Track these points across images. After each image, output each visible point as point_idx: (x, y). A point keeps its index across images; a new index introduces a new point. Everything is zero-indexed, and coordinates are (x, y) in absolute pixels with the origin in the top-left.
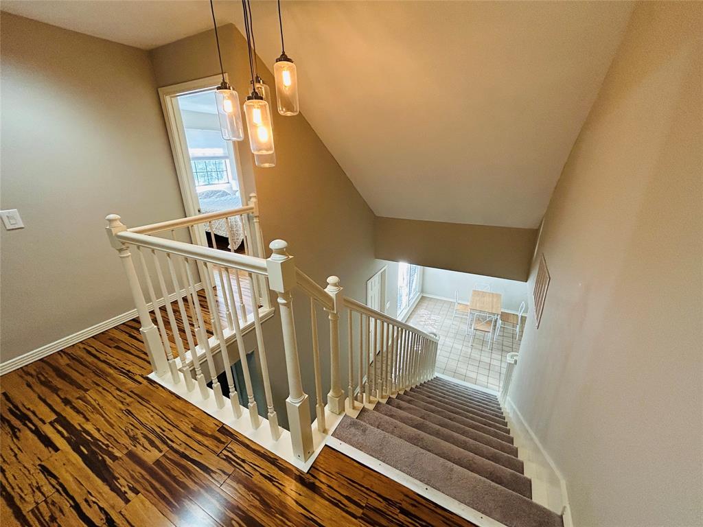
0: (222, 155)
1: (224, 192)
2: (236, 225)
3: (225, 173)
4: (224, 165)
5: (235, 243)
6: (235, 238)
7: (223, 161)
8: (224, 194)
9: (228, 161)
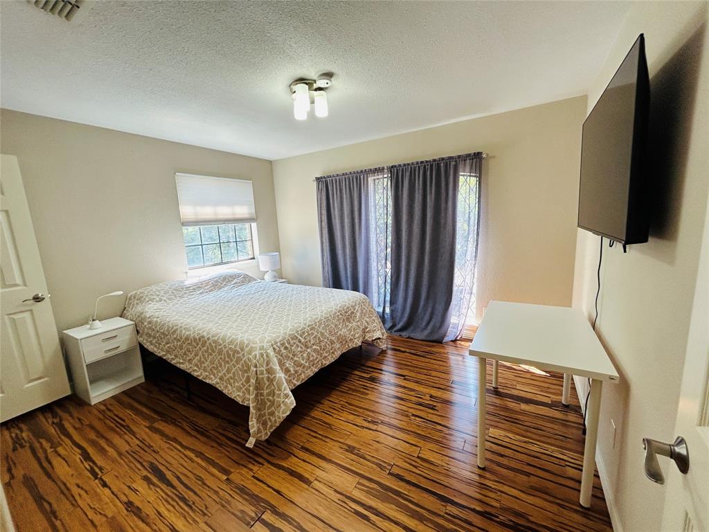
0: (247, 216)
1: (246, 276)
2: (271, 381)
3: (249, 243)
4: (248, 231)
5: (264, 424)
6: (266, 411)
7: (247, 225)
8: (247, 279)
9: (254, 225)
